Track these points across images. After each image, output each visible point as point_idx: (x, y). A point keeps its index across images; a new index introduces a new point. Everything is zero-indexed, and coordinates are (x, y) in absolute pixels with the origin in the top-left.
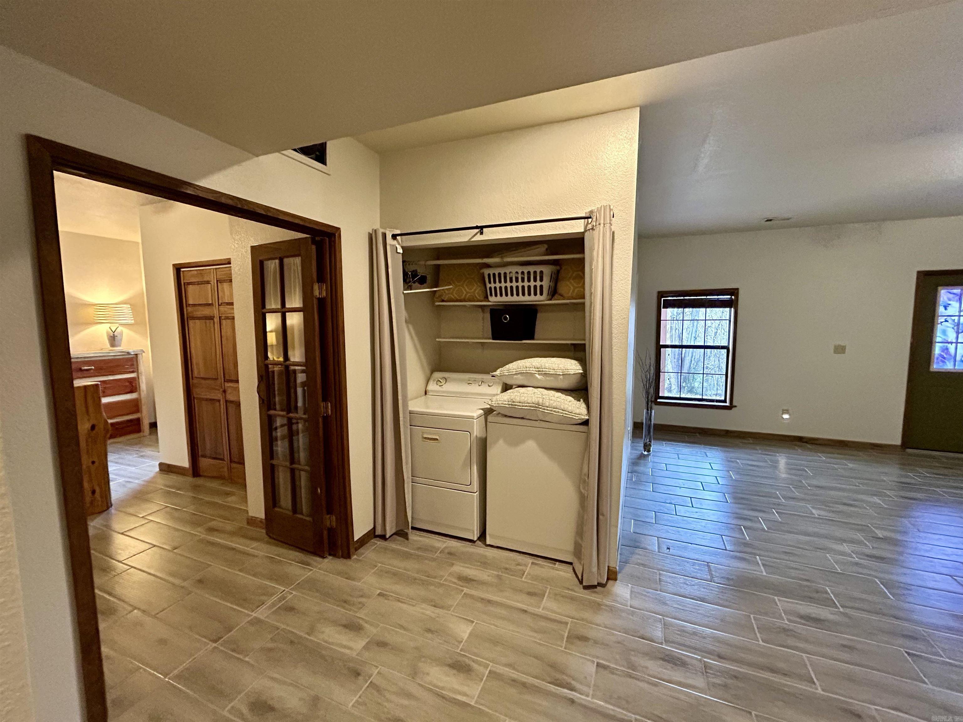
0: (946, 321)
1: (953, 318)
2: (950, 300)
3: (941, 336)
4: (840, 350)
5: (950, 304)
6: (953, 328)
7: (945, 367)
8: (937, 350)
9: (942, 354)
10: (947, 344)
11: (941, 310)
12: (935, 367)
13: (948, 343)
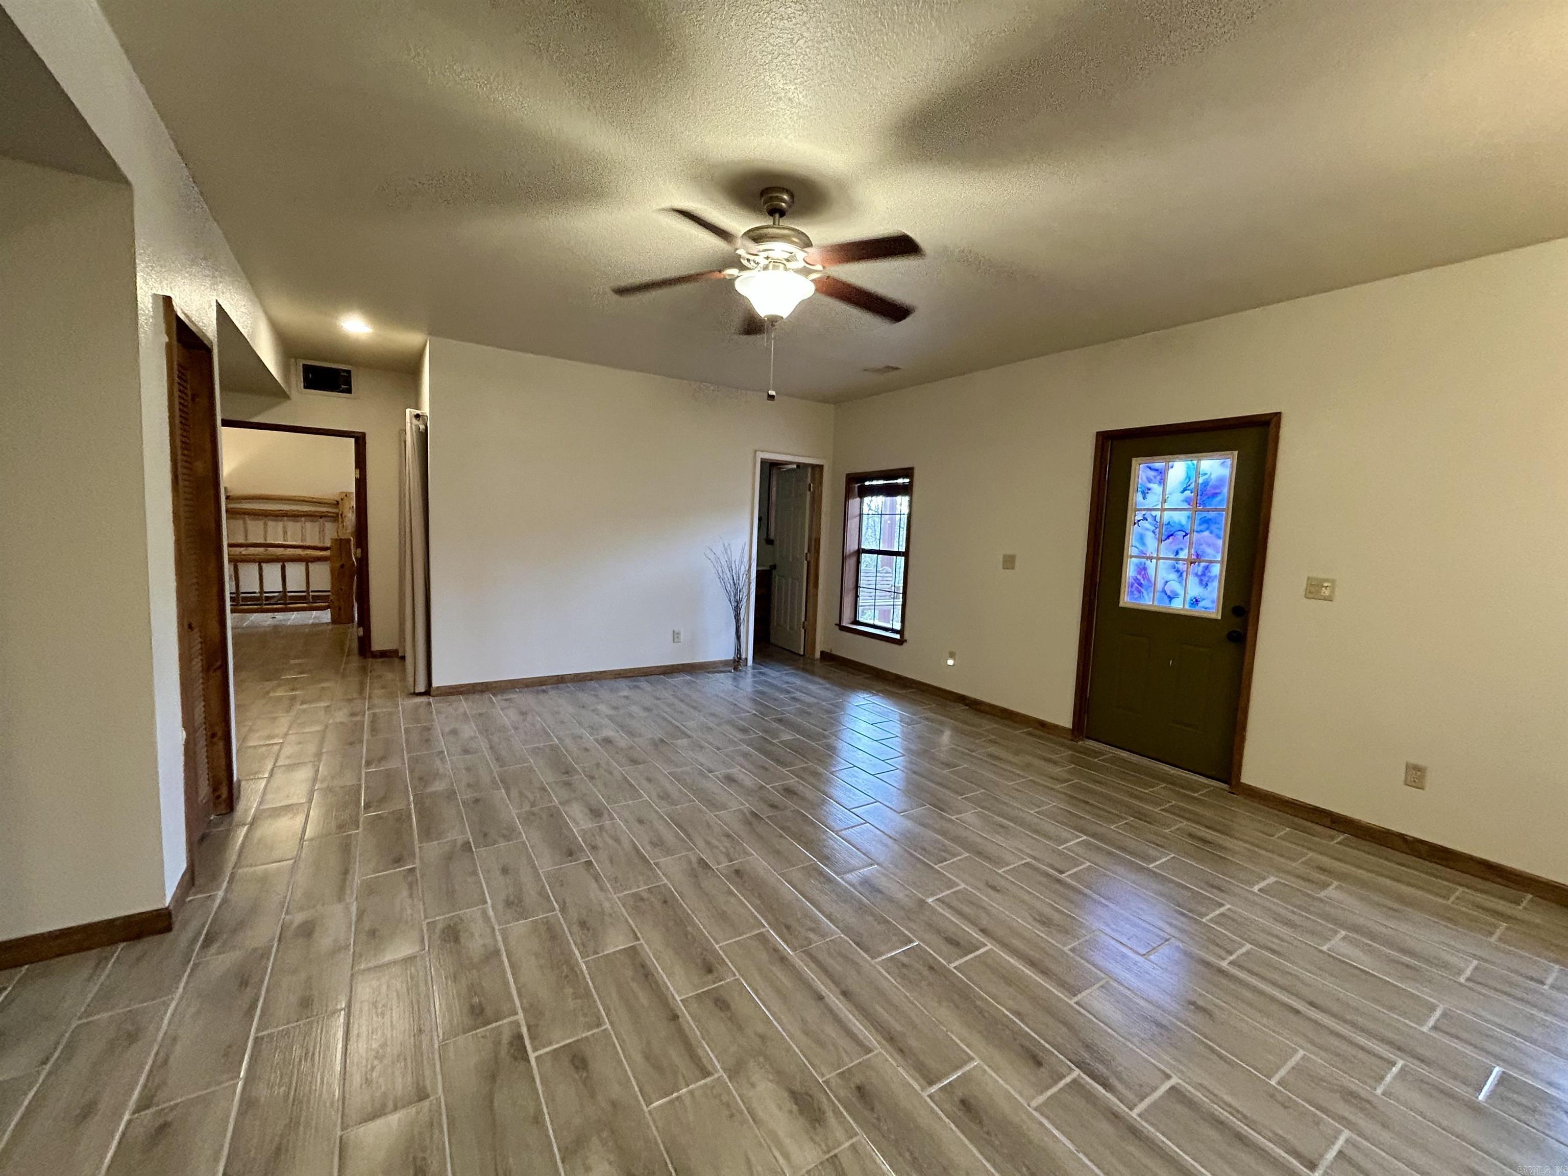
0: (1145, 519)
1: (1154, 513)
2: (1150, 481)
3: (1138, 545)
4: (1009, 562)
5: (1149, 489)
6: (1154, 532)
7: (1142, 602)
8: (1130, 571)
9: (1139, 577)
10: (1144, 560)
11: (1136, 498)
12: (1126, 600)
13: (1147, 558)
